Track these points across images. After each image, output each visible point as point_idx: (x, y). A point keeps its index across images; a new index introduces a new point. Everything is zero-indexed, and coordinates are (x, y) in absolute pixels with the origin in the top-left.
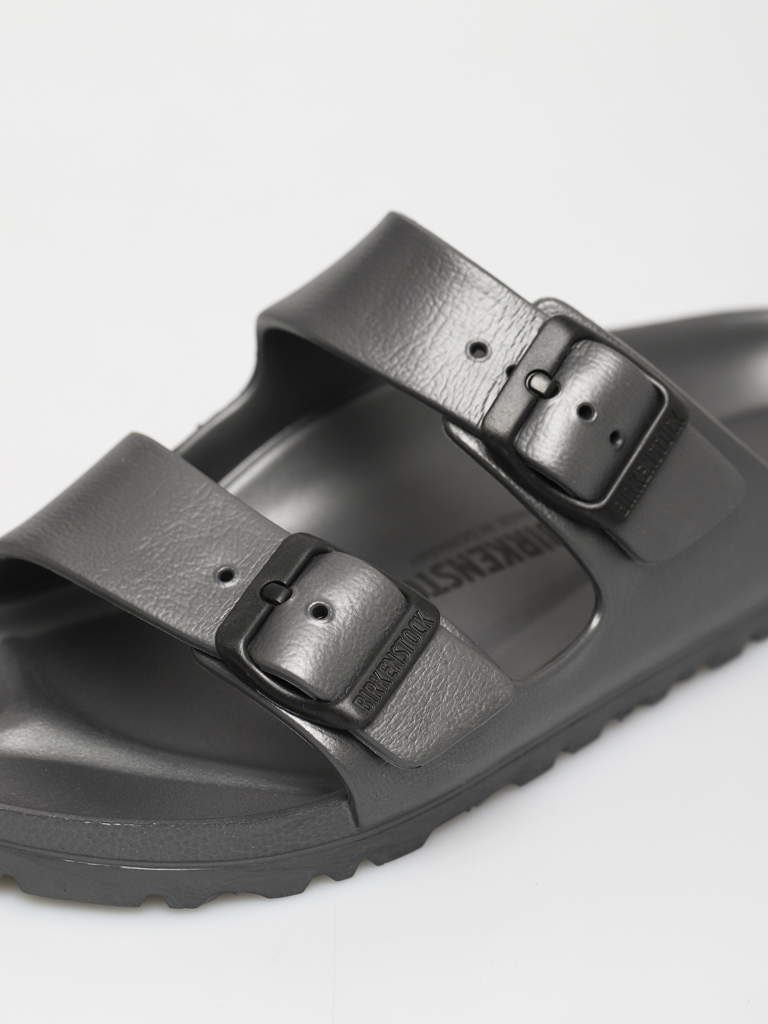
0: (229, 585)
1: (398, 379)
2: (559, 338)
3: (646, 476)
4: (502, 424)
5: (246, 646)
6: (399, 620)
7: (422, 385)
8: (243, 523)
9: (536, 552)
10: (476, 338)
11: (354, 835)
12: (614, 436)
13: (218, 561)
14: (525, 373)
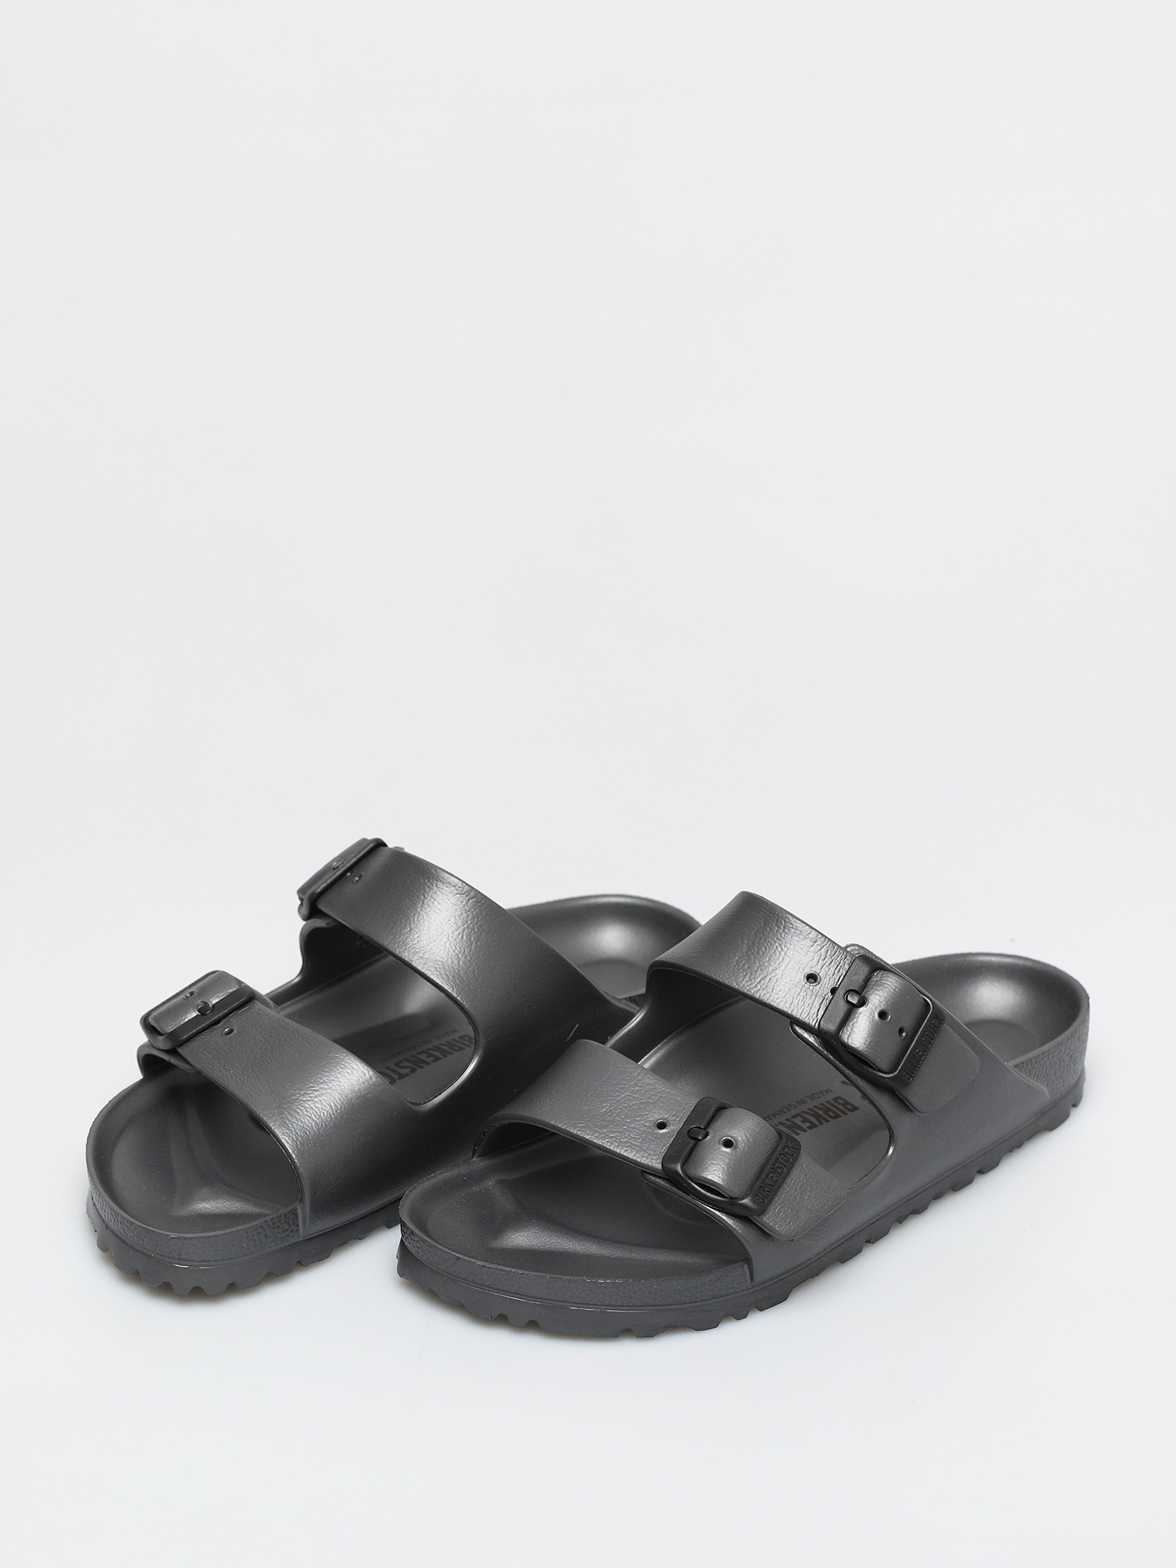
0: (664, 1131)
1: (761, 998)
2: (864, 970)
3: (921, 1056)
4: (831, 1027)
5: (682, 1167)
6: (775, 1149)
7: (778, 1001)
8: (669, 1092)
9: (837, 1116)
10: (808, 971)
11: (748, 1289)
12: (901, 1031)
13: (657, 1116)
14: (844, 992)
